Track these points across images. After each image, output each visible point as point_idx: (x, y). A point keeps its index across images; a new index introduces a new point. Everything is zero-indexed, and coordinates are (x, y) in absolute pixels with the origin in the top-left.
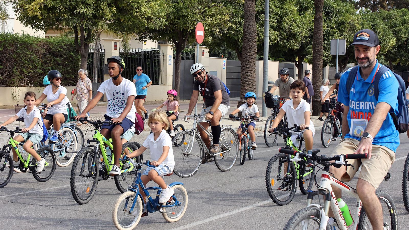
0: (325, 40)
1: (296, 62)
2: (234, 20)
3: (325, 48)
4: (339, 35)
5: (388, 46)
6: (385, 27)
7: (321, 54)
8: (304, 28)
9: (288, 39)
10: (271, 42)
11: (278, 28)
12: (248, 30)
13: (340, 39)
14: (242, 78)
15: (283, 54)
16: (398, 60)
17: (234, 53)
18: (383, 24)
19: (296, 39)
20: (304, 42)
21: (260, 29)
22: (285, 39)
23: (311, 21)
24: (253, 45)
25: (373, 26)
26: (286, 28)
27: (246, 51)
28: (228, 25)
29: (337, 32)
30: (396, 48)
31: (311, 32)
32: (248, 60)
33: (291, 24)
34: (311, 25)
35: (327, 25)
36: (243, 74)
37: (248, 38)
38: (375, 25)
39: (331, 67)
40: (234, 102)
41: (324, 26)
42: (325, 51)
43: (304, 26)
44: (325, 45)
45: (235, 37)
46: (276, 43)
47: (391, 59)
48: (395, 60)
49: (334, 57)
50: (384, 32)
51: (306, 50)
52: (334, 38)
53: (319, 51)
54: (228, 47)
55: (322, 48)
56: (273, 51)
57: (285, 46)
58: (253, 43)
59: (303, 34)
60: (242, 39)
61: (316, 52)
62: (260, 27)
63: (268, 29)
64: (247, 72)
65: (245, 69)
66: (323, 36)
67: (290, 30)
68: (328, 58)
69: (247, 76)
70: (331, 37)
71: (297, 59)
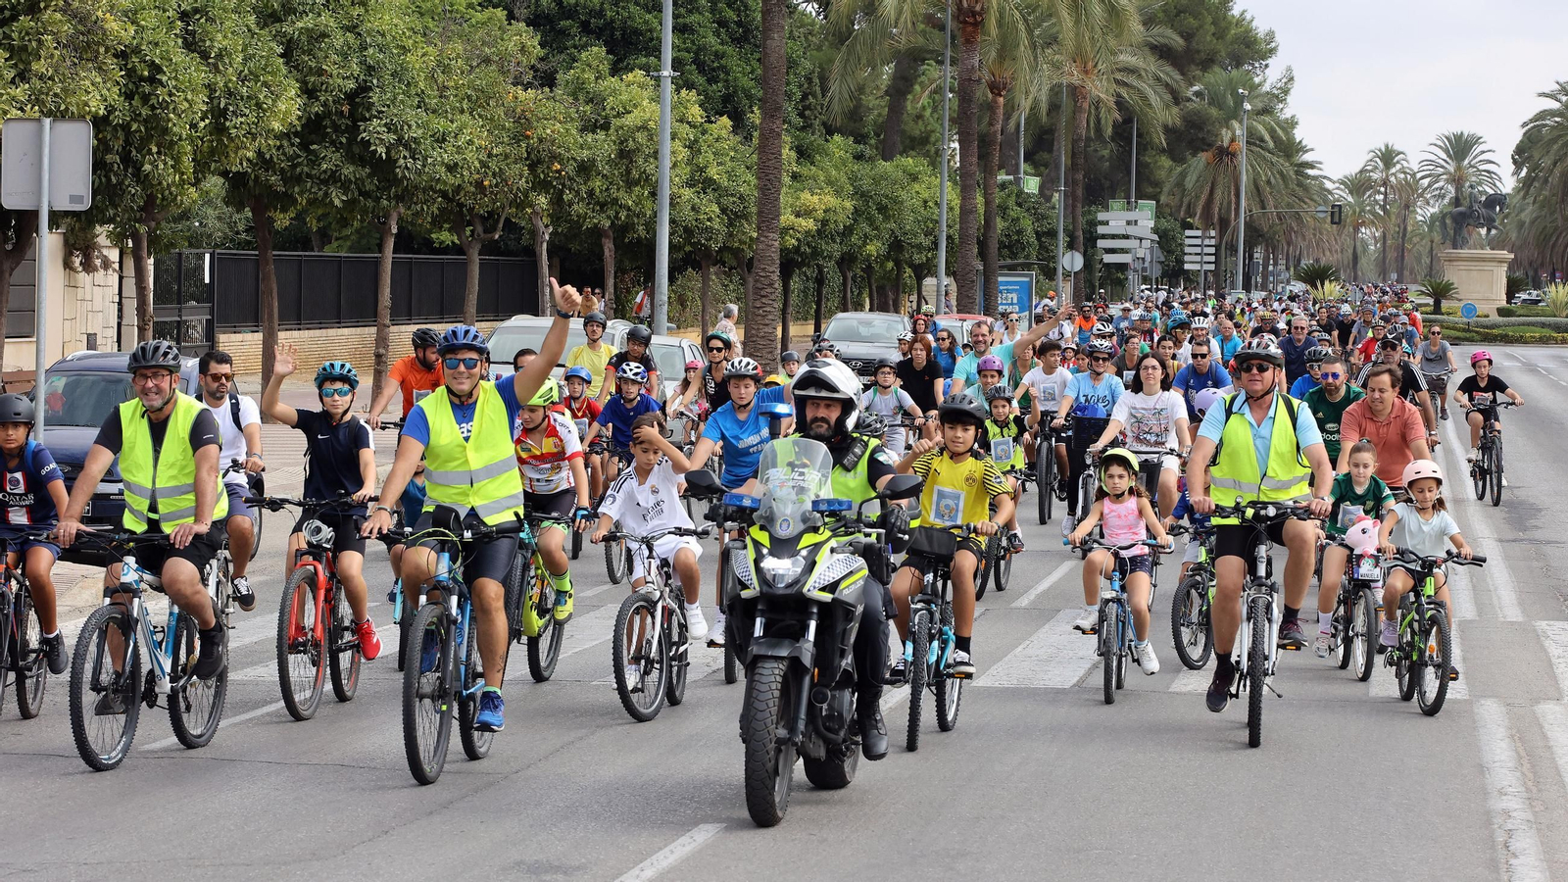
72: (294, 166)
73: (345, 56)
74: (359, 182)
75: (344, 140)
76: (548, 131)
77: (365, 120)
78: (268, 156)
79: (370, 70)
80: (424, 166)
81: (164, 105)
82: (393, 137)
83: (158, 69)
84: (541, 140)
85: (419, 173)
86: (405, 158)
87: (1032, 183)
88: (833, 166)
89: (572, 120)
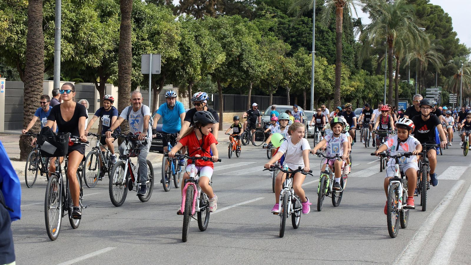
0: (134, 54)
1: (96, 83)
2: (15, 29)
3: (134, 66)
4: (153, 48)
5: (216, 62)
6: (211, 39)
7: (128, 73)
8: (107, 39)
9: (86, 53)
10: (63, 57)
11: (73, 40)
12: (33, 42)
13: (153, 54)
14: (25, 105)
15: (80, 73)
16: (229, 80)
17: (15, 71)
18: (208, 35)
19: (96, 53)
20: (107, 57)
21: (49, 40)
22: (82, 54)
23: (117, 30)
24: (39, 62)
25: (196, 37)
26: (83, 40)
27: (30, 69)
28: (6, 35)
29: (150, 44)
30: (226, 65)
31: (116, 44)
32: (33, 81)
33: (90, 34)
34: (116, 35)
35: (137, 35)
36: (26, 100)
37: (32, 52)
38: (199, 35)
39: (143, 90)
40: (15, 135)
41: (133, 37)
42: (134, 68)
43: (107, 36)
44: (135, 62)
45: (16, 50)
46: (70, 59)
47: (220, 80)
48: (225, 80)
49: (146, 76)
50: (210, 44)
51: (111, 68)
52: (146, 52)
53: (126, 69)
54: (7, 63)
55: (131, 65)
56: (67, 69)
57: (82, 63)
58: (40, 58)
59: (106, 47)
60: (25, 53)
61: (123, 71)
62: (49, 38)
63: (60, 41)
64: (32, 96)
65: (29, 93)
66: (131, 50)
67: (89, 42)
68: (138, 78)
69: (32, 101)
70: (142, 52)
71: (98, 80)
72: (226, 72)
73: (237, 47)
74: (241, 76)
75: (237, 66)
76: (288, 66)
77: (242, 61)
78: (220, 70)
79: (243, 50)
80: (255, 72)
81: (190, 56)
82: (248, 65)
83: (189, 48)
84: (286, 68)
85: (254, 74)
86: (251, 70)
87: (412, 82)
88: (360, 76)
89: (294, 63)
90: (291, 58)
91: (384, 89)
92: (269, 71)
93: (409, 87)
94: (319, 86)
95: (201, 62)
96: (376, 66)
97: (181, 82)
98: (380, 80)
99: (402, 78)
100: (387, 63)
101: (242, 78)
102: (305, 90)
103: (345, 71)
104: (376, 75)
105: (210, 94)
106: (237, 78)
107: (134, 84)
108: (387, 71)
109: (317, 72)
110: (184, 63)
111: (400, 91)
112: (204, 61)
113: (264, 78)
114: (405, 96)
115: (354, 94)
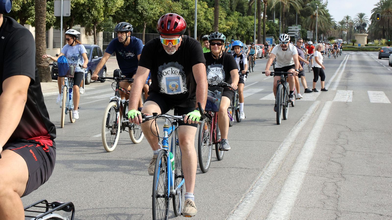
3: (48, 10)
5: (116, 6)
7: (43, 16)
20: (25, 3)
30: (125, 8)
39: (56, 30)
42: (48, 12)
44: (49, 7)
49: (58, 18)
51: (28, 11)
53: (41, 12)
55: (45, 9)
61: (39, 14)
68: (52, 19)
72: (124, 14)
74: (136, 17)
75: (133, 9)
76: (175, 9)
77: (137, 6)
78: (119, 13)
80: (148, 14)
81: (95, 1)
82: (142, 9)
85: (147, 15)
86: (145, 12)
87: (276, 22)
88: (234, 17)
89: (180, 7)
90: (177, 2)
91: (254, 28)
92: (159, 13)
93: (274, 26)
94: (201, 25)
95: (103, 6)
96: (247, 9)
97: (87, 23)
98: (251, 20)
99: (268, 18)
100: (256, 6)
101: (138, 19)
102: (190, 28)
103: (222, 13)
104: (247, 16)
105: (111, 32)
106: (134, 19)
107: (48, 25)
108: (256, 12)
109: (200, 14)
110: (89, 7)
111: (267, 29)
112: (106, 5)
113: (156, 18)
114: (271, 33)
115: (230, 32)
